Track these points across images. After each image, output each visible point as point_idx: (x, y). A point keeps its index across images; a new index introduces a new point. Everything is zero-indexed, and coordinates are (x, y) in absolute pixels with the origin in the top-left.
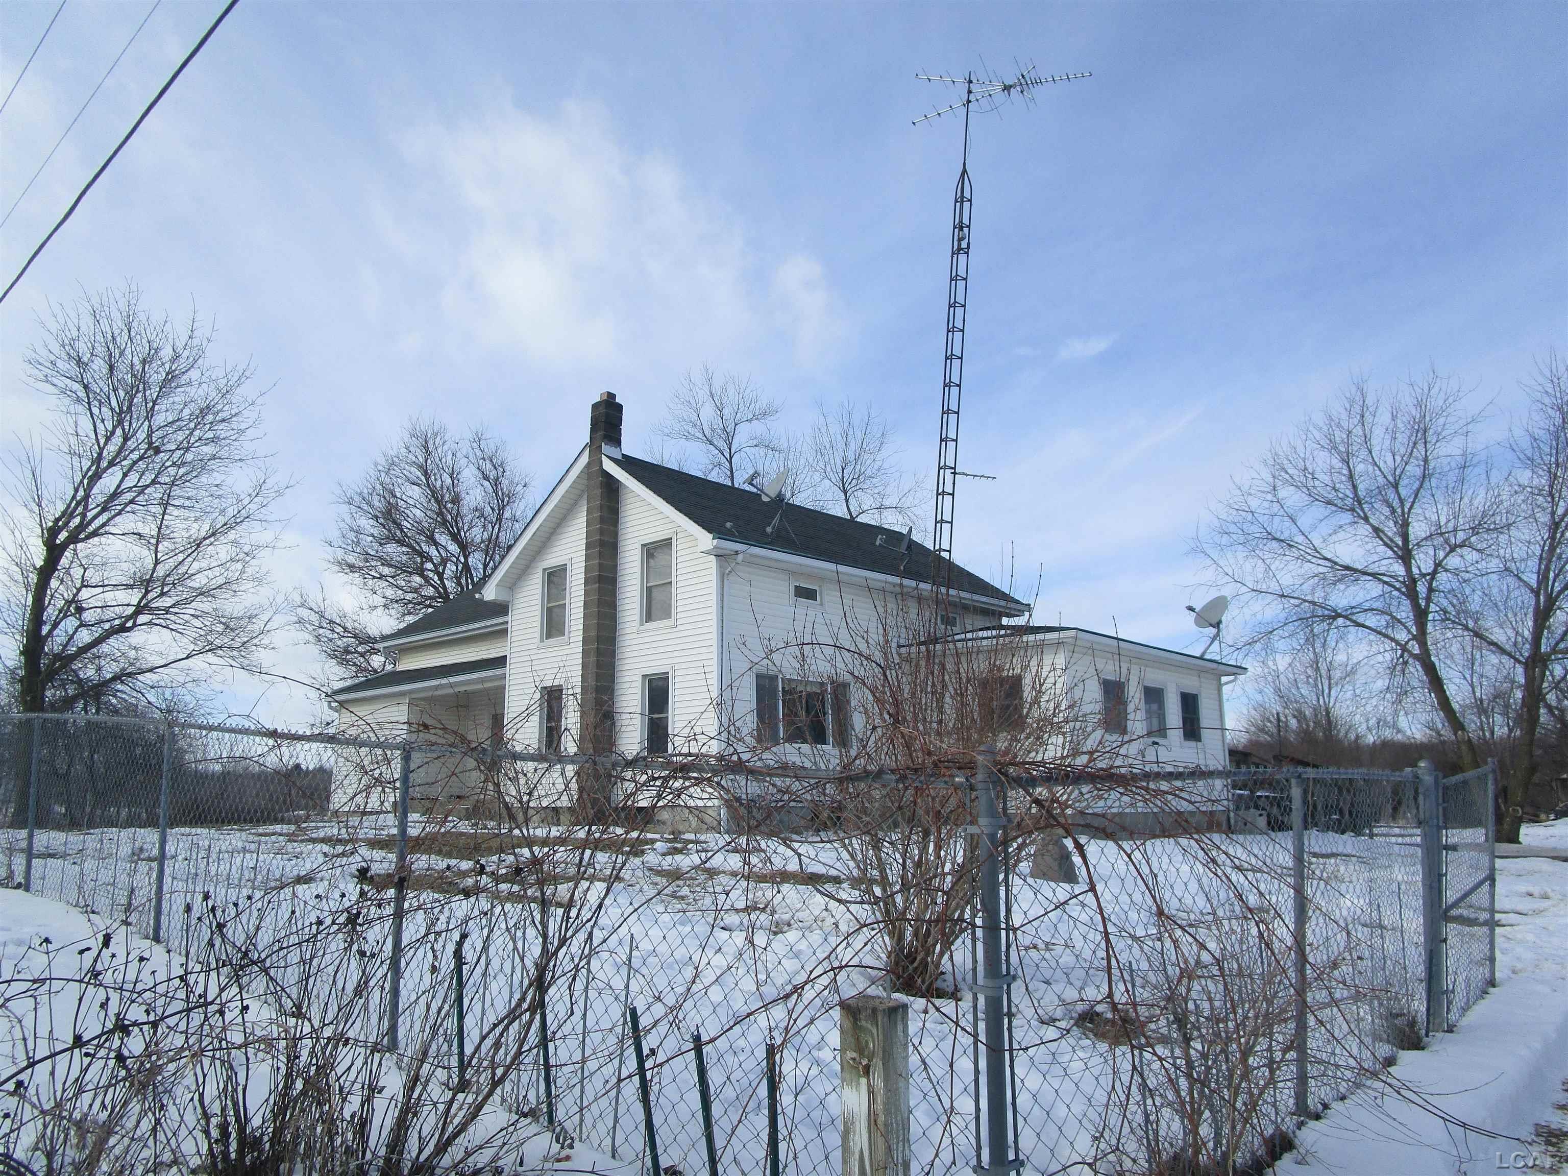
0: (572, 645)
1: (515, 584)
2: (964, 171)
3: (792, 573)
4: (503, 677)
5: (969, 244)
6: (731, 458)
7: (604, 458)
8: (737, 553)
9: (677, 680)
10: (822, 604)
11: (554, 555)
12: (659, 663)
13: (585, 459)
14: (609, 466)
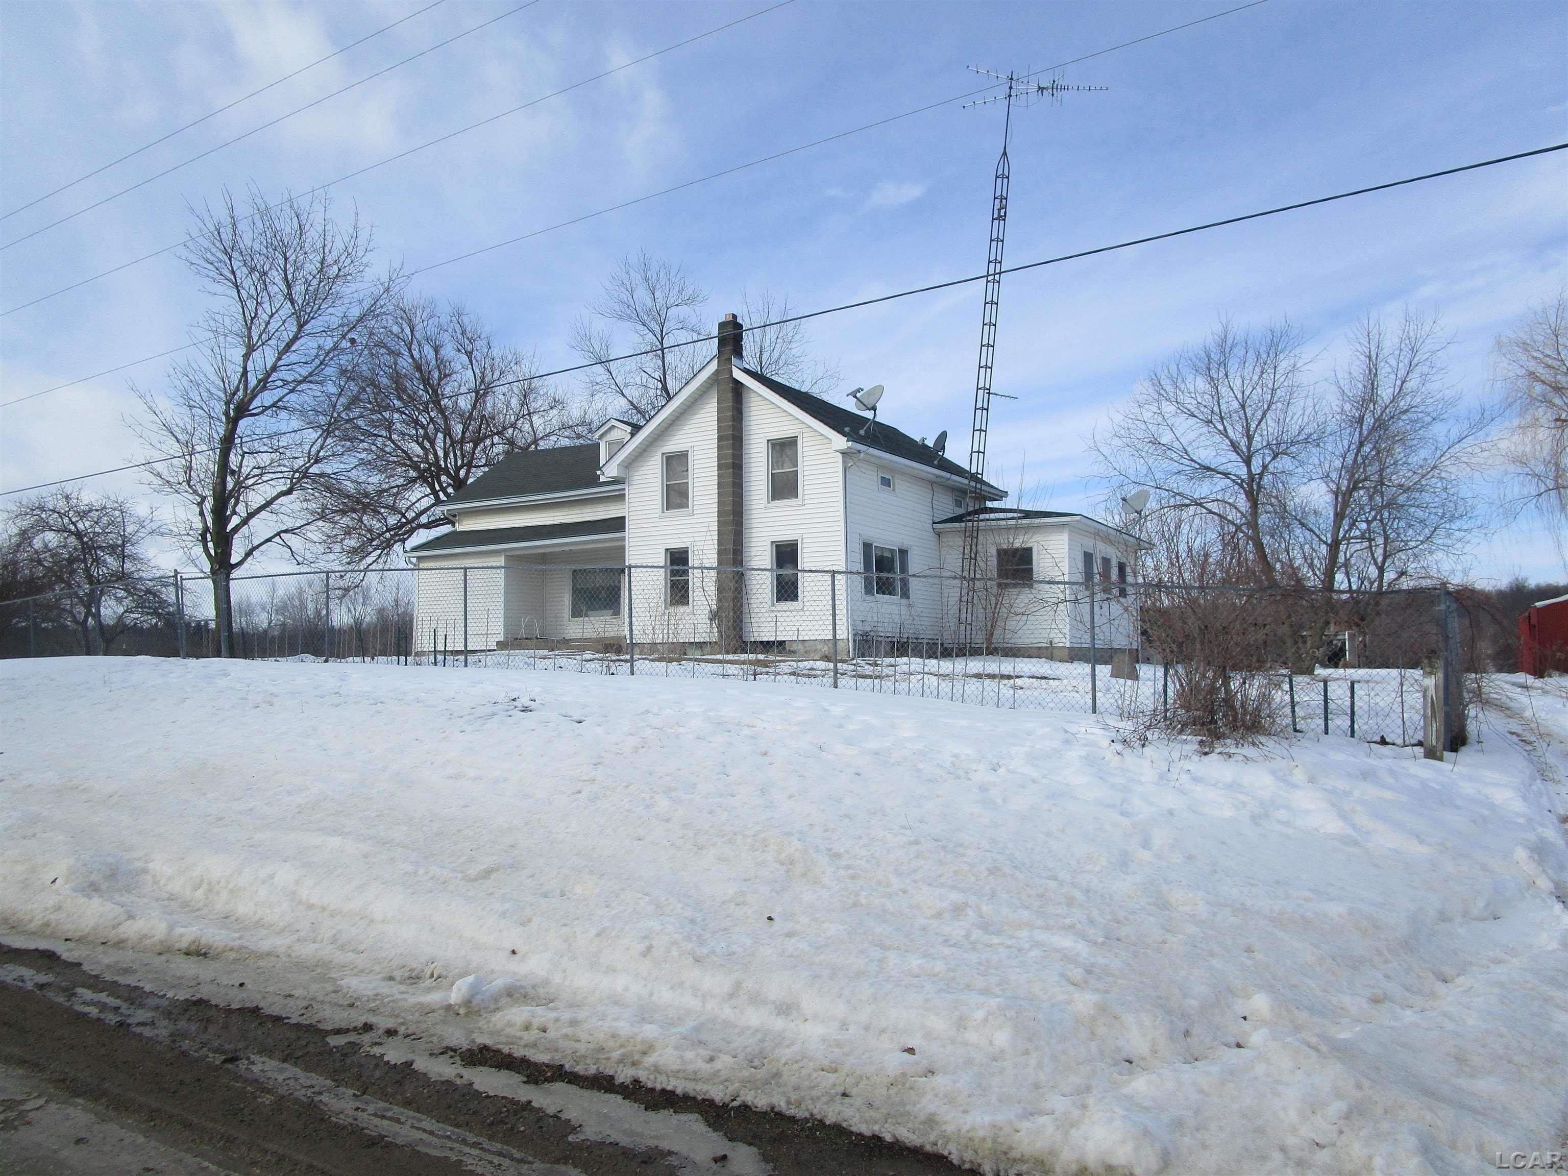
0: (695, 516)
1: (630, 464)
2: (1005, 154)
3: (880, 467)
4: (623, 539)
5: (1005, 213)
6: (662, 339)
7: (733, 367)
8: (859, 452)
9: (805, 545)
10: (894, 490)
11: (672, 443)
12: (783, 533)
13: (714, 366)
14: (738, 375)
